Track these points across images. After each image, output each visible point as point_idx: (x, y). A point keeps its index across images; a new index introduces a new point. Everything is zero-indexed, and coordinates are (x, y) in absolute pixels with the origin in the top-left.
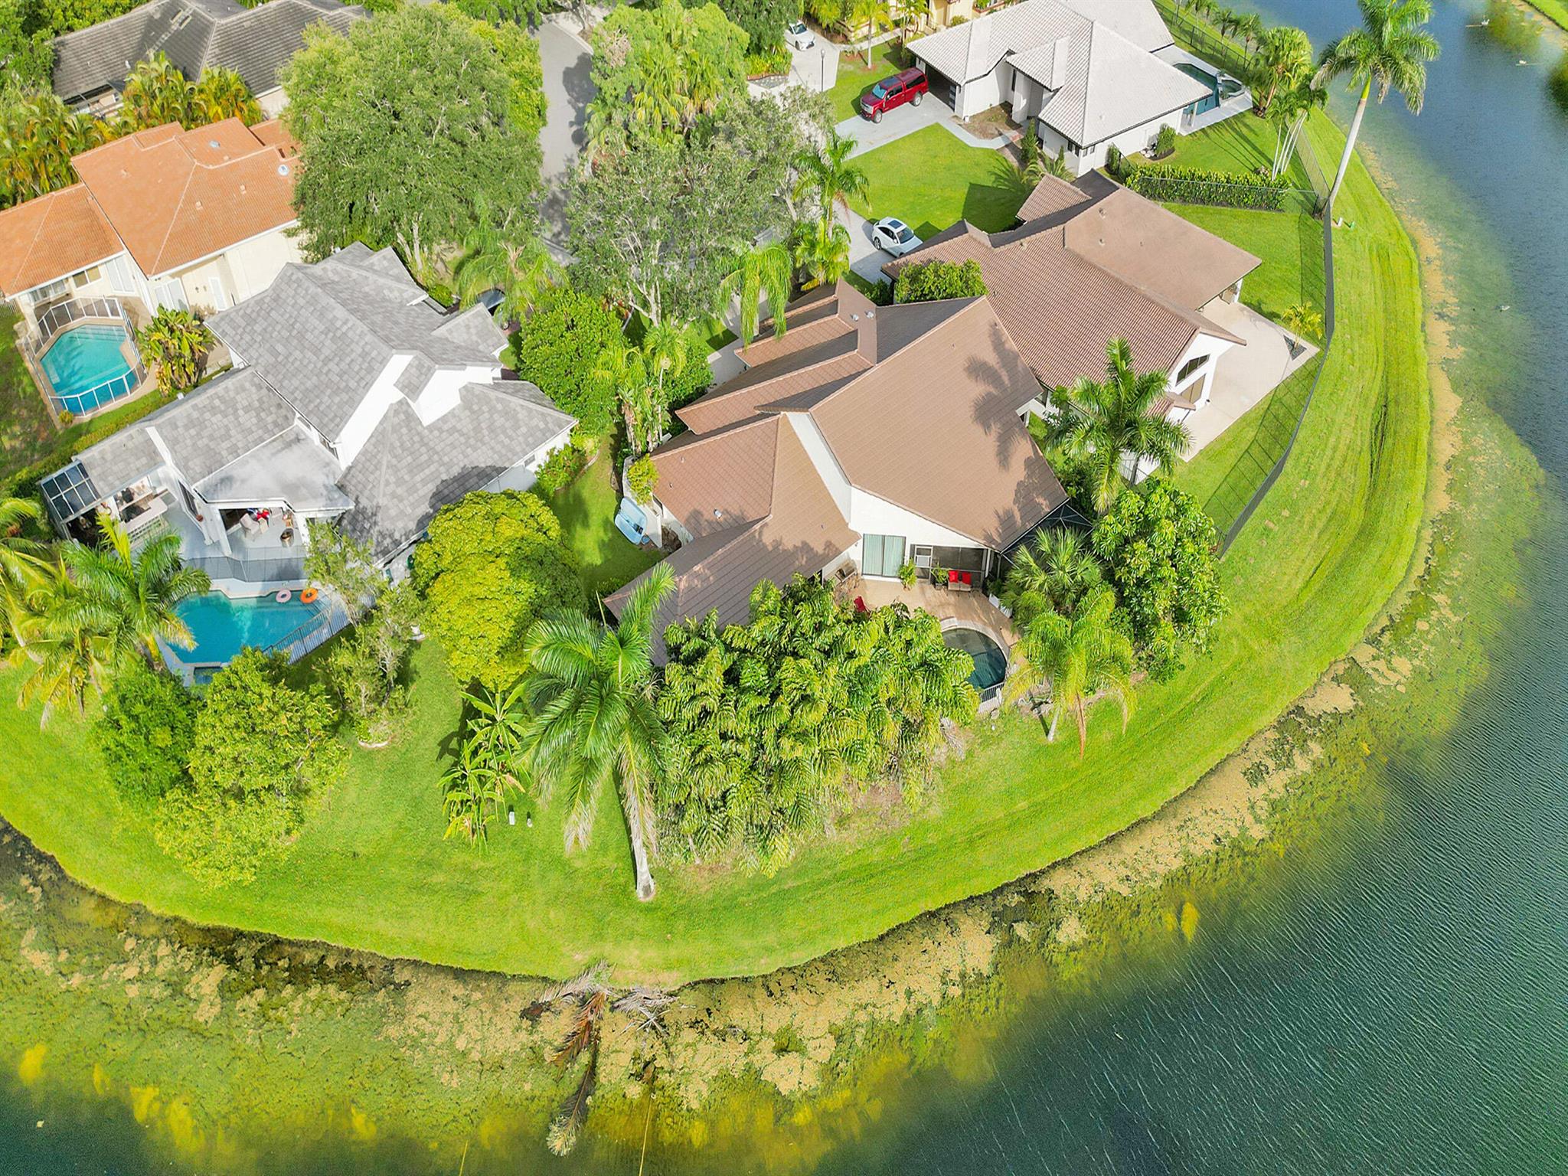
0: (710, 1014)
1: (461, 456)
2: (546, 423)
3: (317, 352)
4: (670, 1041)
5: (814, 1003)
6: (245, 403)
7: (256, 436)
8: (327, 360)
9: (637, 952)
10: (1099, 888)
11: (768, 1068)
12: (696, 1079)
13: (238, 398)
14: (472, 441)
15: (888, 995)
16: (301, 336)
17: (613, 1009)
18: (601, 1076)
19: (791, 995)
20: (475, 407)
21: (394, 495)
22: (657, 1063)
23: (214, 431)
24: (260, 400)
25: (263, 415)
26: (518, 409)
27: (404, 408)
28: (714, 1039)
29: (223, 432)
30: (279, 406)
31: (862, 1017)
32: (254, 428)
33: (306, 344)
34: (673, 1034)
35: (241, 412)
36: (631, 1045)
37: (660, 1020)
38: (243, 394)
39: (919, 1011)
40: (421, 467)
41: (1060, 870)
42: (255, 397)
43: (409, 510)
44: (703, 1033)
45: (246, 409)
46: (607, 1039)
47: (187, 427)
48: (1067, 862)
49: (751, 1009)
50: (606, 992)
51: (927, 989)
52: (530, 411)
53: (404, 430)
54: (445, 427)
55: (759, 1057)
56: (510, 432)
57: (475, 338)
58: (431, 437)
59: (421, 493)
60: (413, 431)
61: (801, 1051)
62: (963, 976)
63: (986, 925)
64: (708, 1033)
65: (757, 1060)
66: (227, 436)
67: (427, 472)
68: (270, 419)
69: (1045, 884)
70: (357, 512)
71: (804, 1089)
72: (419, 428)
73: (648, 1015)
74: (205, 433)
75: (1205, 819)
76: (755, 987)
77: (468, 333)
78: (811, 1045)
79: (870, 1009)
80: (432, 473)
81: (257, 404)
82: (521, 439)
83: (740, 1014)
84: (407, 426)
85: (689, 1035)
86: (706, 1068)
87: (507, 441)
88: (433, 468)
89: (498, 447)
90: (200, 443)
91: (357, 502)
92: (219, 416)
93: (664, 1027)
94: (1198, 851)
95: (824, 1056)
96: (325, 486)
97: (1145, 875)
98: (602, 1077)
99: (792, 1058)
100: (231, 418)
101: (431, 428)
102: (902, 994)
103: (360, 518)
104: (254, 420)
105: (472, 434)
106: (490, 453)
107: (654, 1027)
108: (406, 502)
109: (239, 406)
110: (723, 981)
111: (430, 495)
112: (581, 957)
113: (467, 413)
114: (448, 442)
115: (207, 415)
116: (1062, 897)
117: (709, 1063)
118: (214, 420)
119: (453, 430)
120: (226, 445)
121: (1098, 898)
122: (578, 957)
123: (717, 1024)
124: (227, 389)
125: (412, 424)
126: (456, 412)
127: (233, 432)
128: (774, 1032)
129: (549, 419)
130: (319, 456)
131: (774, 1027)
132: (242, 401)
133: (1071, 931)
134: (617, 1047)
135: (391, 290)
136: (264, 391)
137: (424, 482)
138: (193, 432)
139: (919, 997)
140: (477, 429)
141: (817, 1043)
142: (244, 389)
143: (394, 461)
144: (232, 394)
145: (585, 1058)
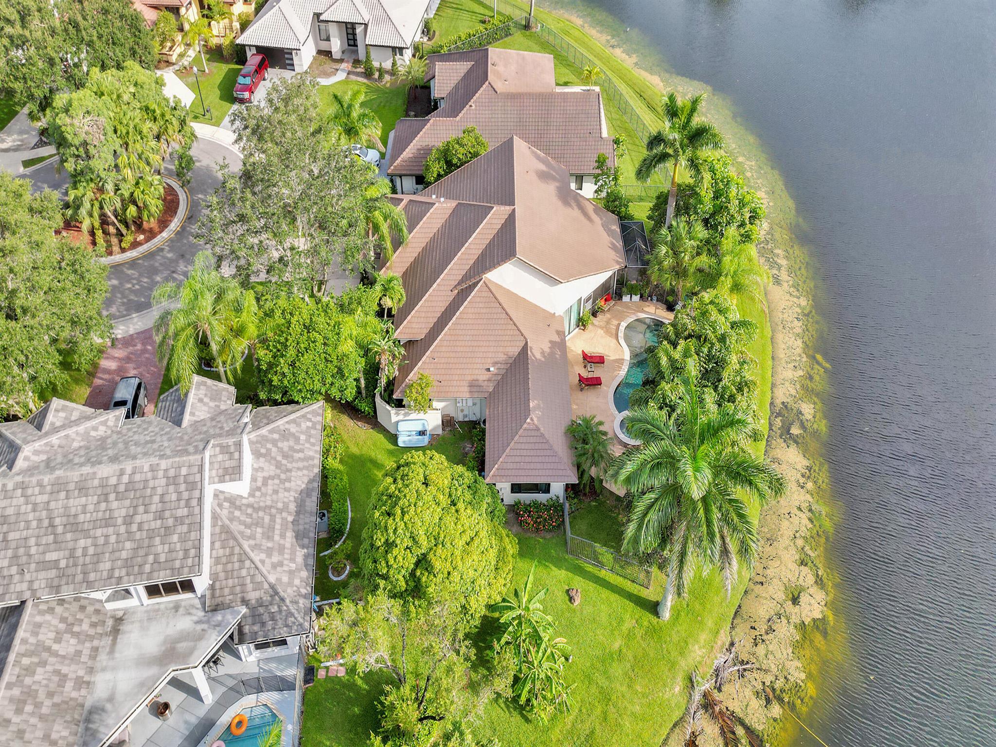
0: (754, 628)
1: (286, 494)
2: (310, 420)
3: (108, 522)
4: (758, 666)
5: (779, 562)
6: (52, 635)
7: (86, 652)
8: (128, 520)
9: (696, 647)
10: (793, 382)
11: (803, 615)
12: (788, 664)
13: (41, 637)
14: (283, 476)
15: (795, 520)
16: (73, 526)
17: (720, 690)
18: (757, 727)
19: (768, 572)
20: (263, 451)
21: (274, 566)
22: (768, 683)
23: (47, 686)
24: (63, 620)
25: (76, 629)
26: (287, 426)
27: (221, 497)
28: (771, 636)
29: (56, 679)
30: (83, 608)
31: (800, 542)
32: (79, 648)
33: (86, 526)
34: (755, 661)
35: (55, 647)
36: (748, 692)
37: (742, 663)
38: (43, 630)
39: (810, 510)
40: (271, 528)
41: (775, 390)
42: (55, 622)
43: (293, 566)
44: (763, 641)
45: (58, 640)
46: (735, 706)
47: (19, 711)
48: (773, 386)
49: (765, 601)
50: (707, 686)
51: (802, 498)
52: (294, 421)
53: (237, 513)
54: (259, 484)
55: (793, 617)
56: (297, 447)
57: (212, 404)
58: (257, 500)
59: (288, 545)
60: (243, 508)
61: (802, 589)
62: (803, 476)
63: (784, 445)
64: (765, 637)
65: (795, 619)
66: (64, 678)
67: (278, 527)
68: (85, 626)
69: (778, 402)
70: (253, 609)
71: (823, 603)
72: (244, 501)
73: (736, 668)
74: (42, 695)
75: (786, 316)
76: (752, 590)
77: (205, 404)
78: (801, 581)
79: (798, 535)
80: (282, 525)
81: (62, 626)
82: (307, 445)
83: (762, 610)
84: (236, 509)
85: (761, 650)
86: (785, 654)
87: (301, 455)
88: (278, 521)
89: (300, 464)
90: (45, 710)
91: (245, 602)
92: (40, 670)
93: (748, 663)
94: (799, 330)
95: (811, 579)
96: (197, 622)
97: (798, 359)
98: (759, 727)
99: (804, 599)
100: (52, 660)
101: (252, 494)
102: (798, 513)
103: (261, 610)
104: (73, 641)
105: (278, 471)
106: (300, 473)
107: (745, 670)
108: (286, 562)
109: (48, 643)
110: (740, 607)
111: (294, 540)
112: (678, 686)
113: (262, 459)
114: (270, 492)
115: (28, 681)
116: (789, 400)
117: (783, 650)
118: (37, 678)
119: (265, 480)
120: (69, 685)
121: (798, 387)
122: (677, 689)
123: (762, 627)
124: (24, 641)
125: (238, 503)
126: (256, 466)
127: (65, 670)
128: (784, 598)
129: (309, 416)
130: (158, 610)
131: (781, 596)
132: (47, 636)
133: (808, 410)
134: (745, 704)
135: (95, 429)
136: (59, 609)
137: (283, 536)
138: (29, 708)
139: (804, 506)
140: (278, 465)
141: (801, 578)
142: (39, 625)
143: (252, 542)
144: (32, 640)
145: (740, 731)
